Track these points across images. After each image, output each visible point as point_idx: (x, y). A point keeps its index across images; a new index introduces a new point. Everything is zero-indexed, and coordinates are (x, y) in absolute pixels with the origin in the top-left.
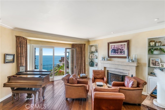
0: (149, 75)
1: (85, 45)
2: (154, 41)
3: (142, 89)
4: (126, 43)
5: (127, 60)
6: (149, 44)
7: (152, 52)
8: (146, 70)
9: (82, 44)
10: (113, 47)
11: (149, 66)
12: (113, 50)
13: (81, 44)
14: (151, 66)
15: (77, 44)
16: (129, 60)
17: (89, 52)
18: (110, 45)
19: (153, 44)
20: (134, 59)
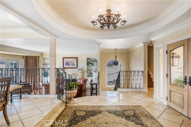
0: (87, 77)
1: (39, 57)
2: (89, 59)
3: (86, 83)
4: (76, 59)
5: (76, 69)
6: (87, 61)
7: (88, 65)
8: (86, 74)
9: (37, 57)
10: (67, 61)
11: (87, 72)
12: (67, 63)
13: (35, 56)
14: (88, 72)
15: (30, 56)
16: (78, 69)
17: (42, 64)
18: (65, 59)
19: (88, 60)
20: (80, 69)
